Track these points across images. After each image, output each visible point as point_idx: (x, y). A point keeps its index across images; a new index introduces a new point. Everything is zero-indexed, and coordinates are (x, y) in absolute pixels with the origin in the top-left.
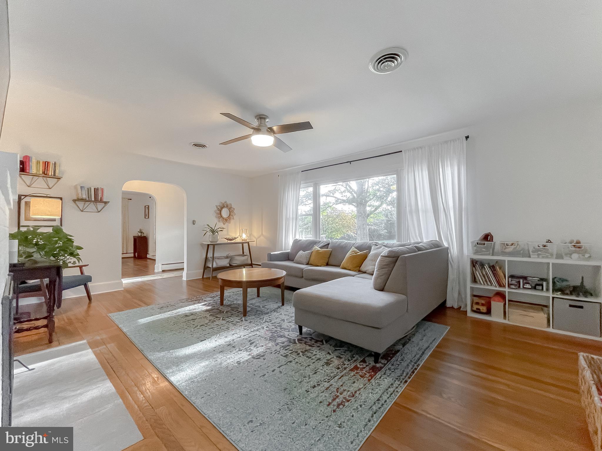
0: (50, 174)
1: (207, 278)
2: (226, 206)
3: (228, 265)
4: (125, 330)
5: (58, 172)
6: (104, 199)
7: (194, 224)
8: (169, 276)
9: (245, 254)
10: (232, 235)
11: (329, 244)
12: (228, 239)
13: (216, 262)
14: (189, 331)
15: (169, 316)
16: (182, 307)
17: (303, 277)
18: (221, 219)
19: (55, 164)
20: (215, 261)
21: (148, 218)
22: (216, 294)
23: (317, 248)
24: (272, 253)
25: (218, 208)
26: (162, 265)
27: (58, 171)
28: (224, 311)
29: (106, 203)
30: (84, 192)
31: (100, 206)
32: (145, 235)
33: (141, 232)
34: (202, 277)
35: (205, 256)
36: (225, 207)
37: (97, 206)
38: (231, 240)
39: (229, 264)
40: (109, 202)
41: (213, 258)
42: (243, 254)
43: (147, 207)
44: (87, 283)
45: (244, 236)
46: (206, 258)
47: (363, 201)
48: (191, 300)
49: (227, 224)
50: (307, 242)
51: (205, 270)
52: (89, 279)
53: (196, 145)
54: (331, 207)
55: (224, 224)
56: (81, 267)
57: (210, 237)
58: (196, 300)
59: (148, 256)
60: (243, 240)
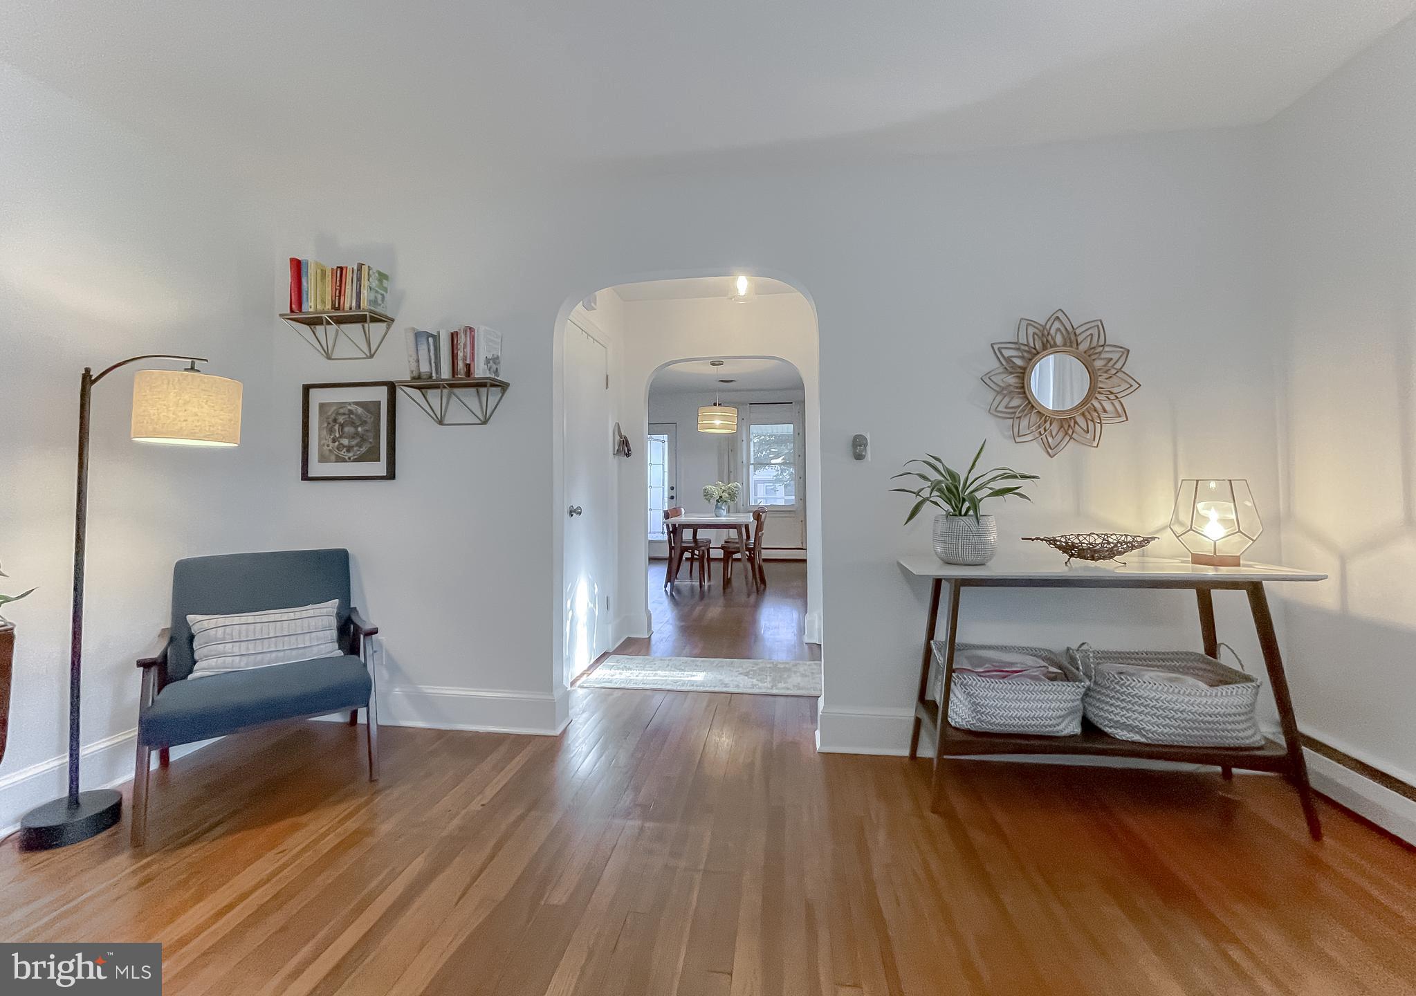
0: (347, 306)
2: (1059, 340)
3: (1073, 728)
5: (367, 296)
7: (859, 457)
12: (1070, 549)
18: (1024, 423)
19: (359, 268)
25: (1008, 360)
27: (367, 292)
30: (424, 352)
36: (1055, 345)
39: (1080, 722)
40: (511, 381)
42: (1210, 664)
46: (929, 650)
49: (1070, 449)
55: (1047, 448)
60: (1198, 560)
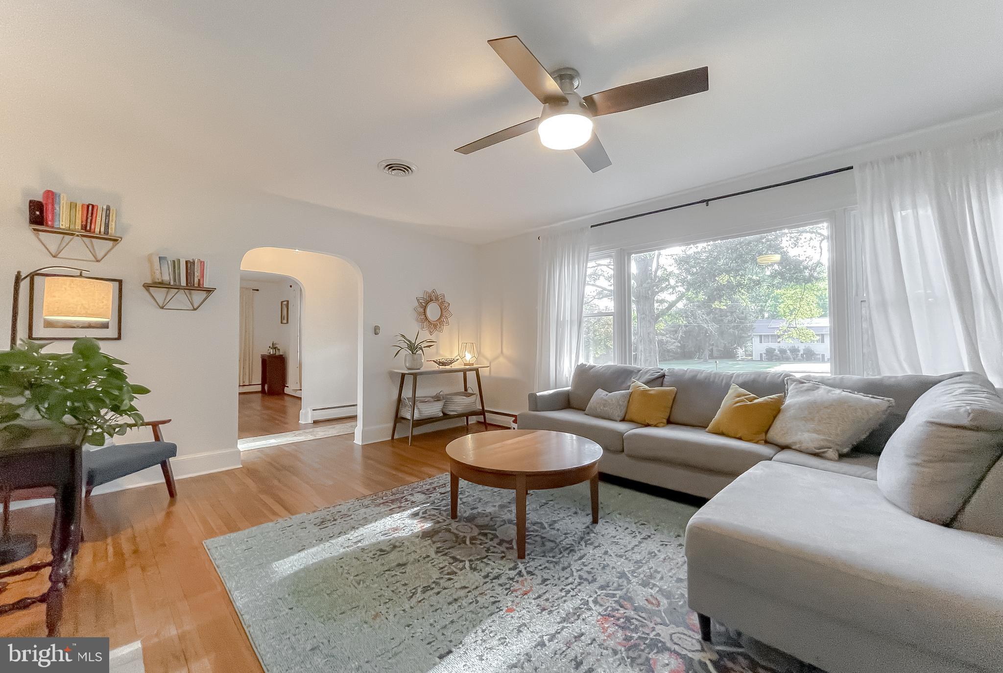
0: (97, 230)
1: (400, 440)
2: (434, 299)
3: (441, 415)
4: (239, 604)
5: (114, 226)
6: (206, 283)
7: (376, 333)
8: (327, 433)
9: (470, 391)
10: (445, 355)
11: (663, 376)
12: (439, 363)
13: (418, 409)
14: (398, 609)
15: (342, 550)
16: (366, 521)
17: (623, 451)
18: (425, 323)
19: (108, 209)
20: (417, 406)
21: (287, 322)
22: (431, 484)
23: (638, 384)
24: (538, 394)
25: (421, 303)
26: (313, 410)
27: (114, 224)
28: (465, 537)
29: (209, 291)
30: (165, 269)
31: (198, 297)
32: (281, 354)
33: (275, 348)
34: (390, 438)
35: (396, 396)
37: (191, 297)
38: (444, 364)
39: (443, 412)
40: (215, 289)
41: (414, 400)
42: (466, 393)
43: (285, 303)
44: (167, 461)
45: (468, 357)
46: (399, 400)
47: (650, 292)
48: (382, 501)
49: (436, 333)
50: (610, 372)
51: (397, 424)
52: (172, 450)
53: (391, 167)
54: (590, 304)
55: (431, 333)
56: (155, 425)
57: (408, 358)
58: (393, 501)
59: (287, 390)
60: (465, 365)
